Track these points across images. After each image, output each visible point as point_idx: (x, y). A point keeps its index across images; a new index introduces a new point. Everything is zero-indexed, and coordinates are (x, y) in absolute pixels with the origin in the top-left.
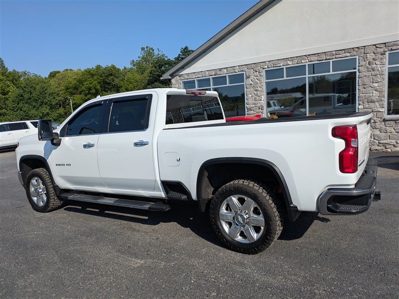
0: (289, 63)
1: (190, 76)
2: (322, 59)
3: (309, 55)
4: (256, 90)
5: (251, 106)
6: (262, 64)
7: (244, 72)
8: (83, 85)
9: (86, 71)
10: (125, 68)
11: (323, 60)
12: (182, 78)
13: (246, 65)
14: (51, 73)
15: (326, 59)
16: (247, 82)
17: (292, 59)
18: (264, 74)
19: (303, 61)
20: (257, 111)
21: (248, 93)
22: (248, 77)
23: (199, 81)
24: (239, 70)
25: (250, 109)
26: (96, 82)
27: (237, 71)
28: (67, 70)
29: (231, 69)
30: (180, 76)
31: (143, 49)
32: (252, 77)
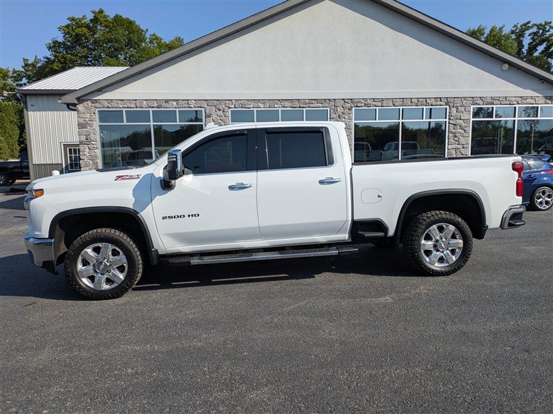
0: (261, 105)
1: (114, 105)
2: (296, 106)
3: (282, 100)
6: (227, 102)
7: (203, 110)
12: (97, 105)
13: (206, 100)
15: (300, 107)
16: (207, 122)
18: (229, 114)
19: (276, 106)
22: (208, 116)
23: (131, 113)
24: (196, 105)
27: (193, 106)
29: (183, 102)
30: (95, 101)
32: (214, 116)
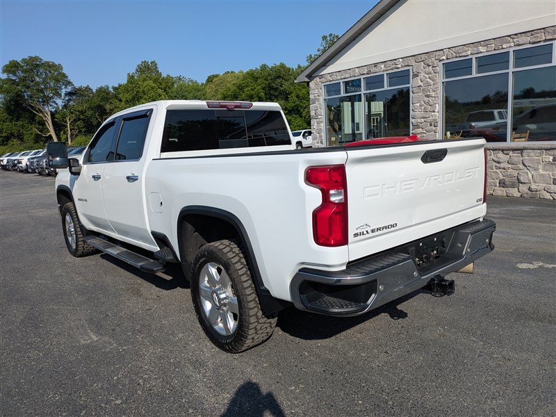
0: (482, 49)
1: (334, 78)
2: (539, 40)
3: (516, 35)
4: (428, 96)
5: (419, 120)
6: (438, 53)
7: (410, 68)
8: (243, 92)
9: (248, 73)
10: (299, 67)
11: (540, 42)
12: (323, 80)
13: (414, 56)
14: (209, 78)
15: (546, 40)
16: (414, 83)
17: (486, 42)
18: (440, 69)
19: (504, 46)
20: (427, 129)
21: (415, 101)
22: (416, 76)
23: (347, 83)
24: (403, 65)
25: (417, 126)
26: (259, 87)
27: (400, 66)
28: (228, 72)
29: (390, 63)
30: (321, 77)
31: (324, 38)
32: (422, 75)
